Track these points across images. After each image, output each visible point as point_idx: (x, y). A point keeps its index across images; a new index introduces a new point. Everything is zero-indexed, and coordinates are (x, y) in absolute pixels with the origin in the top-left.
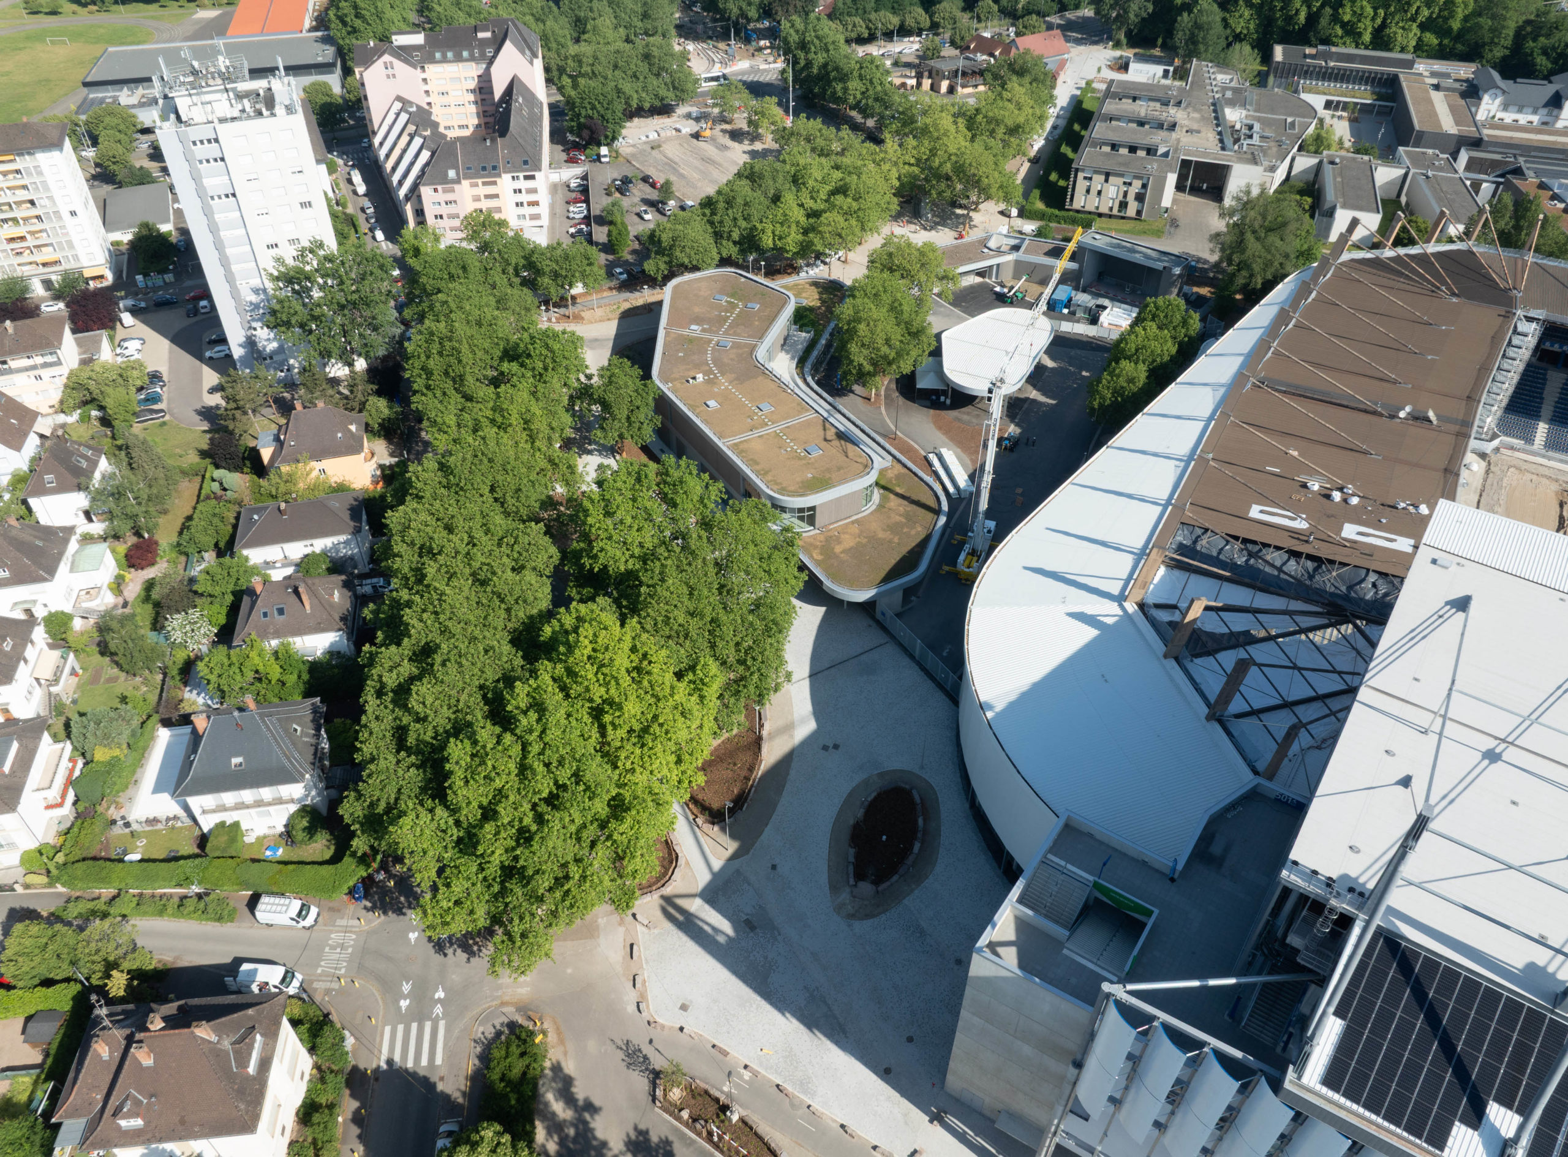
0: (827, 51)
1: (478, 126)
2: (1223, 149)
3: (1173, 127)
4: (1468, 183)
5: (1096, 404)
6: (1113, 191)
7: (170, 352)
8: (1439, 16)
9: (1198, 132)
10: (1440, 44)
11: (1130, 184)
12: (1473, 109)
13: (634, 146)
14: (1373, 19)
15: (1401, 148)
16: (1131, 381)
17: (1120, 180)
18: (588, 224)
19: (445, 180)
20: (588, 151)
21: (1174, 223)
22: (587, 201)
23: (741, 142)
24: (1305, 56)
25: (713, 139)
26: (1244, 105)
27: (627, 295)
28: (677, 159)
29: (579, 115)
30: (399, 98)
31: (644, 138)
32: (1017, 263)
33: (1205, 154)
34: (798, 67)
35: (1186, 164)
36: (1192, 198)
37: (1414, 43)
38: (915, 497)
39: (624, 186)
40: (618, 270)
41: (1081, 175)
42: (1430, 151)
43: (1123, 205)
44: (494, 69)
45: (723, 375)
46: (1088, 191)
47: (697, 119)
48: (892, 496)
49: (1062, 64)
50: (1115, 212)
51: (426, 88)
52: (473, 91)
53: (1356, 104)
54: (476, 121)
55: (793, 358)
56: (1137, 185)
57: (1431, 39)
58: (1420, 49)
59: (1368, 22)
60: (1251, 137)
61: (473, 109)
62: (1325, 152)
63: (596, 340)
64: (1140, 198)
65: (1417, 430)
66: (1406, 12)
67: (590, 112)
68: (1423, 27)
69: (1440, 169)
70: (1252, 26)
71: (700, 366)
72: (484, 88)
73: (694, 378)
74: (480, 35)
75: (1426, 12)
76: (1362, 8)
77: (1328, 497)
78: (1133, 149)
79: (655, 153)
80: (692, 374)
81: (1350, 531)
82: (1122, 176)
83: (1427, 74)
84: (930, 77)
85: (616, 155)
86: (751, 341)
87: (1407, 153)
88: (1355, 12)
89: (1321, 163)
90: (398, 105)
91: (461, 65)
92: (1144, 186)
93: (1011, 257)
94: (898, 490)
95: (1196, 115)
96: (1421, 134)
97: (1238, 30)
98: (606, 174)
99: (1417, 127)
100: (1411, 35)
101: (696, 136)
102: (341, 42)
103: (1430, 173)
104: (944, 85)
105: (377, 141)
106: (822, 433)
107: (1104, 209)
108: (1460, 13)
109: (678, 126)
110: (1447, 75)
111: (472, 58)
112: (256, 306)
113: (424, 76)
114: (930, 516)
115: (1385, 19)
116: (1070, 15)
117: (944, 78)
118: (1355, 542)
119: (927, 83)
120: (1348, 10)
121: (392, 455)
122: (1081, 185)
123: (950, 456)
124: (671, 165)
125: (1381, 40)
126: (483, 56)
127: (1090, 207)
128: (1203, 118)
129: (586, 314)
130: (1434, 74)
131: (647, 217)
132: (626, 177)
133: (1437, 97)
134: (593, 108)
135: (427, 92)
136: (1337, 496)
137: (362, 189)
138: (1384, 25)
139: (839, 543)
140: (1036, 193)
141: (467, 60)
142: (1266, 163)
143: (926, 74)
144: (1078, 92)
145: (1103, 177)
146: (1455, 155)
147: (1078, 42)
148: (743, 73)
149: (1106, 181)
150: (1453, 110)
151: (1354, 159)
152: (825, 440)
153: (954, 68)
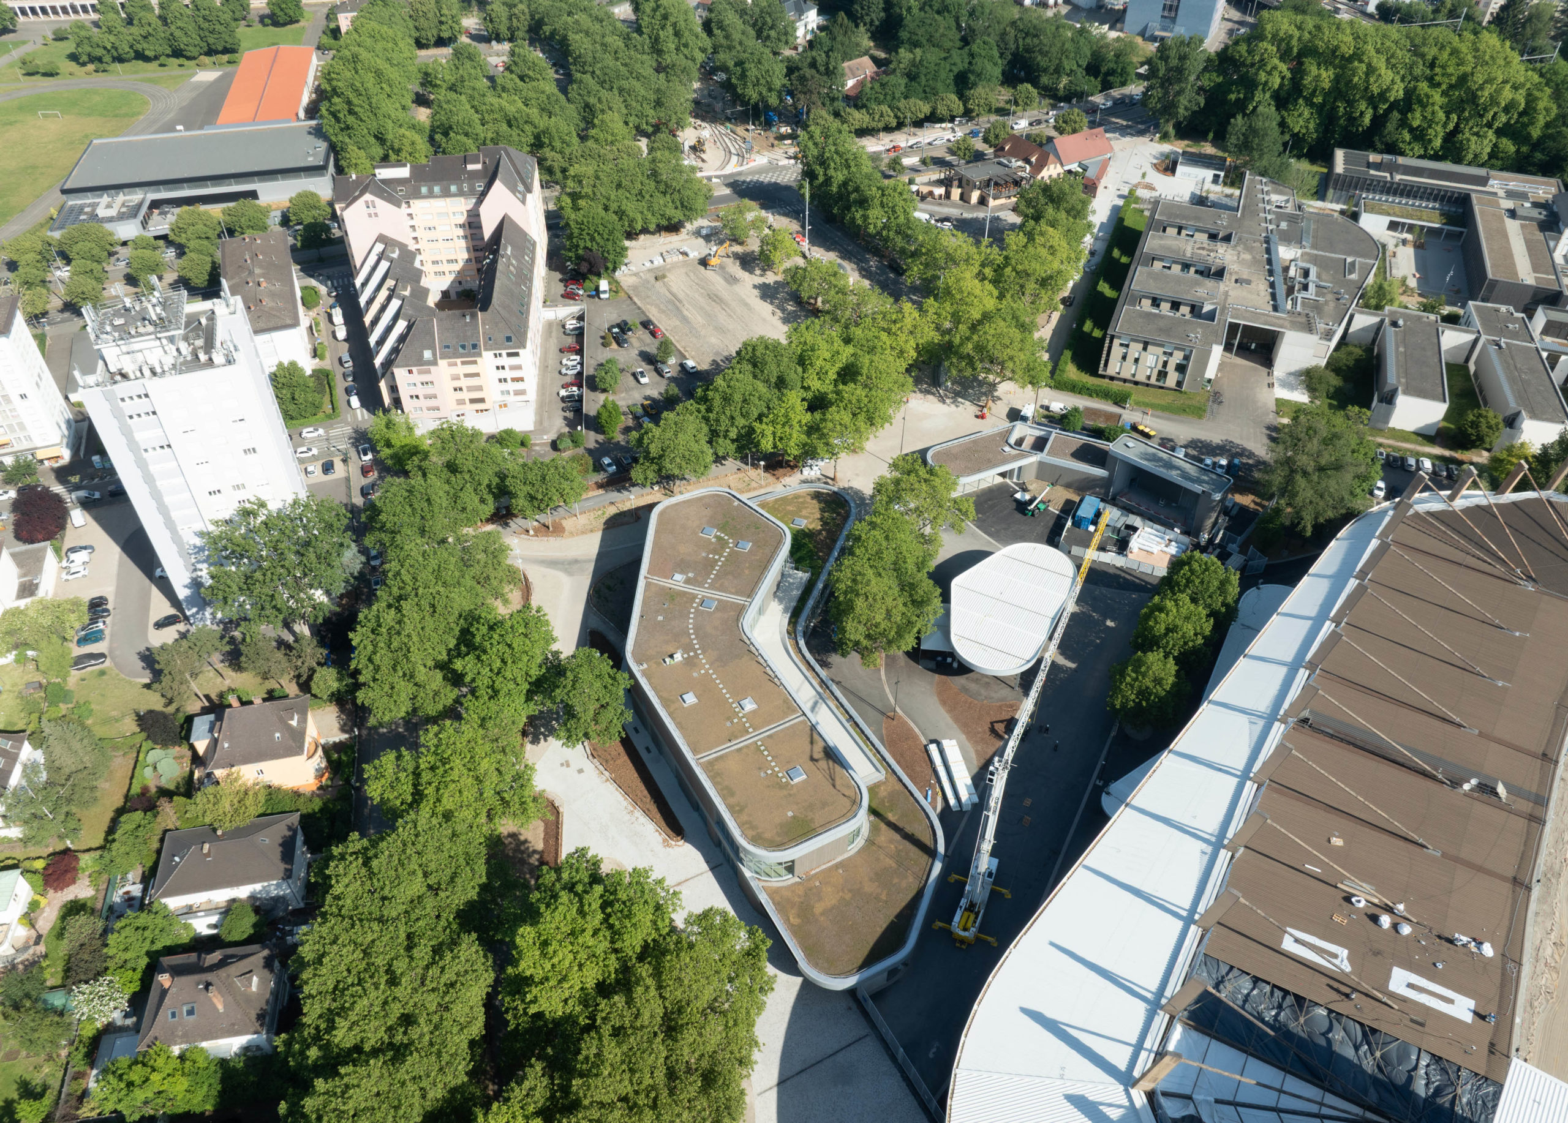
0: (848, 167)
1: (468, 261)
2: (1275, 308)
3: (1220, 274)
4: (1545, 355)
5: (1118, 704)
6: (1151, 360)
7: (120, 565)
8: (1517, 122)
9: (1248, 282)
10: (1518, 151)
11: (1171, 354)
12: (1552, 244)
13: (636, 274)
14: (1445, 125)
15: (1471, 303)
16: (1158, 681)
17: (1160, 350)
18: (580, 386)
19: (420, 362)
20: (588, 284)
21: (1217, 397)
22: (580, 352)
23: (751, 272)
24: (1369, 165)
25: (722, 267)
26: (1299, 242)
27: (614, 495)
28: (681, 295)
29: (578, 246)
30: (381, 238)
31: (648, 264)
32: (1041, 465)
33: (1256, 316)
34: (817, 183)
35: (1233, 328)
36: (1239, 361)
37: (1488, 150)
38: (909, 829)
39: (620, 333)
40: (607, 461)
41: (1116, 342)
42: (1503, 308)
43: (1162, 375)
44: (483, 210)
45: (704, 653)
46: (1124, 358)
47: (707, 238)
48: (883, 826)
49: (1104, 166)
50: (1153, 381)
51: (412, 223)
52: (462, 226)
53: (1422, 227)
54: (466, 256)
55: (785, 611)
56: (1178, 357)
57: (1509, 146)
58: (1497, 160)
59: (1439, 128)
60: (1305, 287)
61: (463, 243)
62: (1387, 308)
63: (576, 561)
64: (1181, 368)
65: (1481, 809)
66: (1482, 116)
67: (589, 244)
68: (1499, 133)
69: (1514, 335)
70: (1312, 126)
71: (679, 638)
72: (473, 224)
73: (671, 656)
74: (470, 167)
75: (1503, 118)
76: (1433, 113)
77: (1374, 919)
78: (1175, 306)
79: (659, 284)
80: (671, 650)
81: (1400, 980)
82: (1162, 346)
83: (1501, 193)
84: (960, 186)
85: (615, 288)
86: (739, 600)
87: (1477, 308)
88: (1425, 118)
89: (1382, 321)
90: (379, 247)
91: (448, 200)
92: (1187, 358)
93: (1034, 459)
94: (891, 817)
95: (1247, 257)
96: (1494, 284)
97: (1296, 130)
98: (605, 316)
99: (1490, 275)
100: (1486, 142)
101: (704, 262)
102: (333, 139)
103: (1503, 342)
104: (975, 196)
105: (358, 282)
106: (808, 747)
107: (1140, 377)
108: (1541, 120)
109: (685, 249)
110: (1523, 196)
111: (460, 193)
112: (201, 549)
113: (409, 211)
114: (924, 858)
115: (1457, 125)
116: (1116, 93)
117: (975, 187)
118: (1404, 1000)
119: (956, 193)
120: (1418, 115)
121: (343, 730)
122: (1117, 351)
123: (952, 748)
124: (674, 305)
125: (1452, 149)
126: (472, 192)
127: (1126, 375)
128: (1255, 261)
129: (568, 524)
130: (1510, 195)
131: (643, 380)
132: (625, 323)
133: (1513, 227)
134: (593, 239)
135: (413, 227)
136: (1386, 920)
137: (342, 333)
138: (1457, 130)
139: (820, 899)
140: (1068, 354)
141: (455, 195)
142: (1321, 327)
143: (956, 183)
144: (1121, 202)
145: (1141, 346)
146: (1530, 312)
147: (1124, 131)
148: (760, 171)
149: (1145, 349)
150: (1530, 246)
151: (1419, 318)
152: (812, 759)
153: (986, 178)
